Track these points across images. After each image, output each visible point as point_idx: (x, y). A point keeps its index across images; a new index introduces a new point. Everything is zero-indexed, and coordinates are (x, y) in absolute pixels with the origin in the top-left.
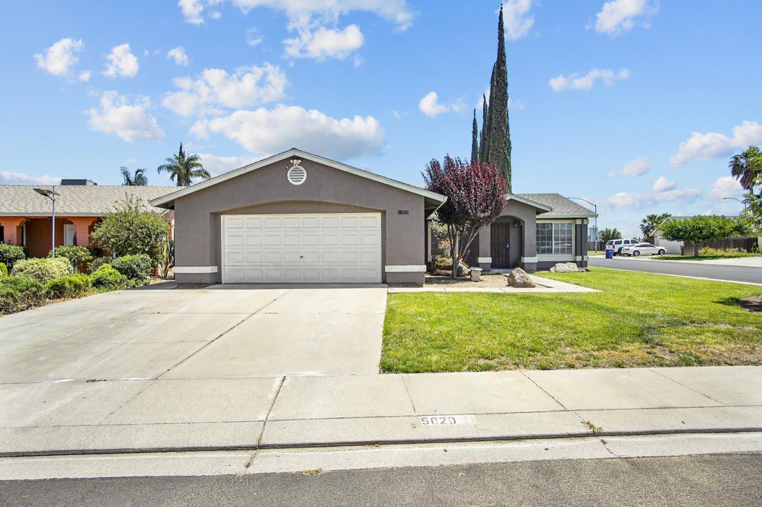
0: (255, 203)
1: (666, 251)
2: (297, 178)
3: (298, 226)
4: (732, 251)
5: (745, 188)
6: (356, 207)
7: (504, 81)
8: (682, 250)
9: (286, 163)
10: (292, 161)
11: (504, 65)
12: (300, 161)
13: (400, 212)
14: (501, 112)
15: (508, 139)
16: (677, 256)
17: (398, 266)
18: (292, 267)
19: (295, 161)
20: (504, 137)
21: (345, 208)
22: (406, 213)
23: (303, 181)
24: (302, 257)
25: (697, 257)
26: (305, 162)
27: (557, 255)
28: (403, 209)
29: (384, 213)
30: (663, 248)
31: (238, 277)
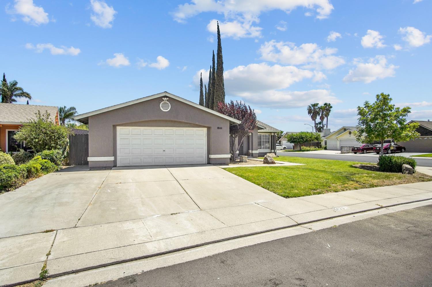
0: (140, 121)
1: (286, 148)
2: (165, 108)
3: (162, 134)
4: (312, 148)
5: (313, 120)
6: (194, 124)
7: (221, 61)
8: (294, 147)
9: (160, 99)
10: (163, 99)
11: (221, 53)
12: (168, 99)
13: (218, 128)
14: (220, 76)
15: (224, 91)
16: (292, 150)
17: (218, 155)
18: (158, 156)
19: (166, 98)
20: (221, 90)
21: (188, 125)
22: (221, 128)
23: (169, 109)
24: (164, 151)
25: (300, 150)
26: (171, 100)
27: (263, 150)
28: (220, 127)
29: (209, 128)
30: (286, 146)
31: (126, 162)
